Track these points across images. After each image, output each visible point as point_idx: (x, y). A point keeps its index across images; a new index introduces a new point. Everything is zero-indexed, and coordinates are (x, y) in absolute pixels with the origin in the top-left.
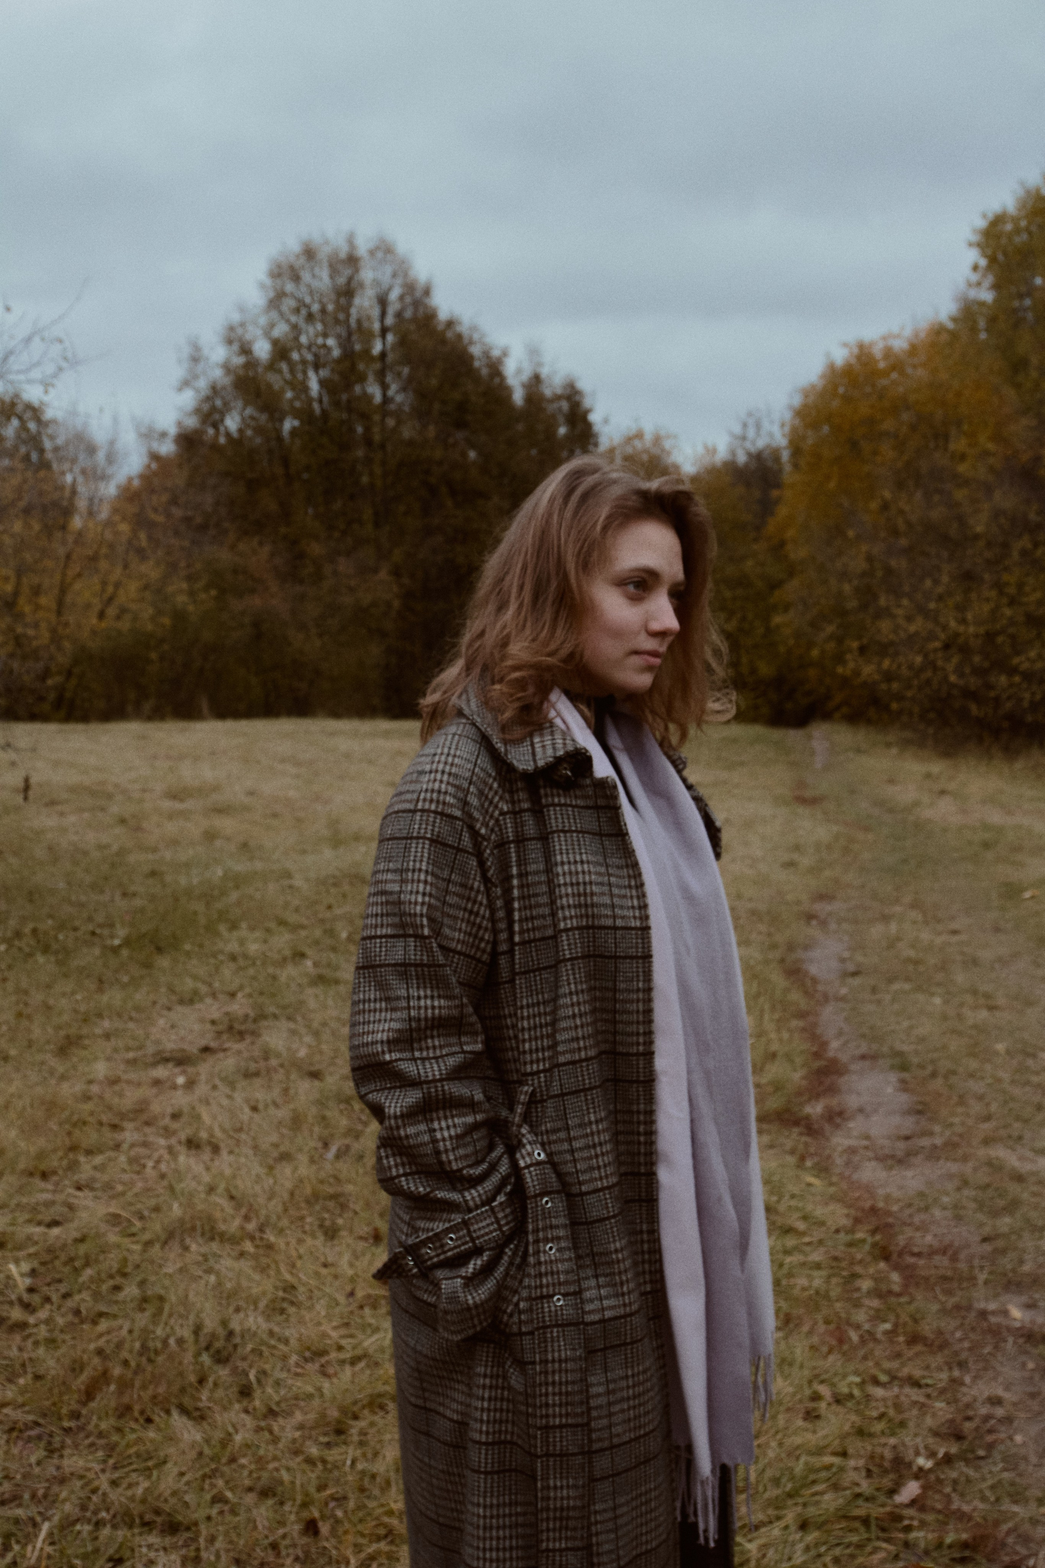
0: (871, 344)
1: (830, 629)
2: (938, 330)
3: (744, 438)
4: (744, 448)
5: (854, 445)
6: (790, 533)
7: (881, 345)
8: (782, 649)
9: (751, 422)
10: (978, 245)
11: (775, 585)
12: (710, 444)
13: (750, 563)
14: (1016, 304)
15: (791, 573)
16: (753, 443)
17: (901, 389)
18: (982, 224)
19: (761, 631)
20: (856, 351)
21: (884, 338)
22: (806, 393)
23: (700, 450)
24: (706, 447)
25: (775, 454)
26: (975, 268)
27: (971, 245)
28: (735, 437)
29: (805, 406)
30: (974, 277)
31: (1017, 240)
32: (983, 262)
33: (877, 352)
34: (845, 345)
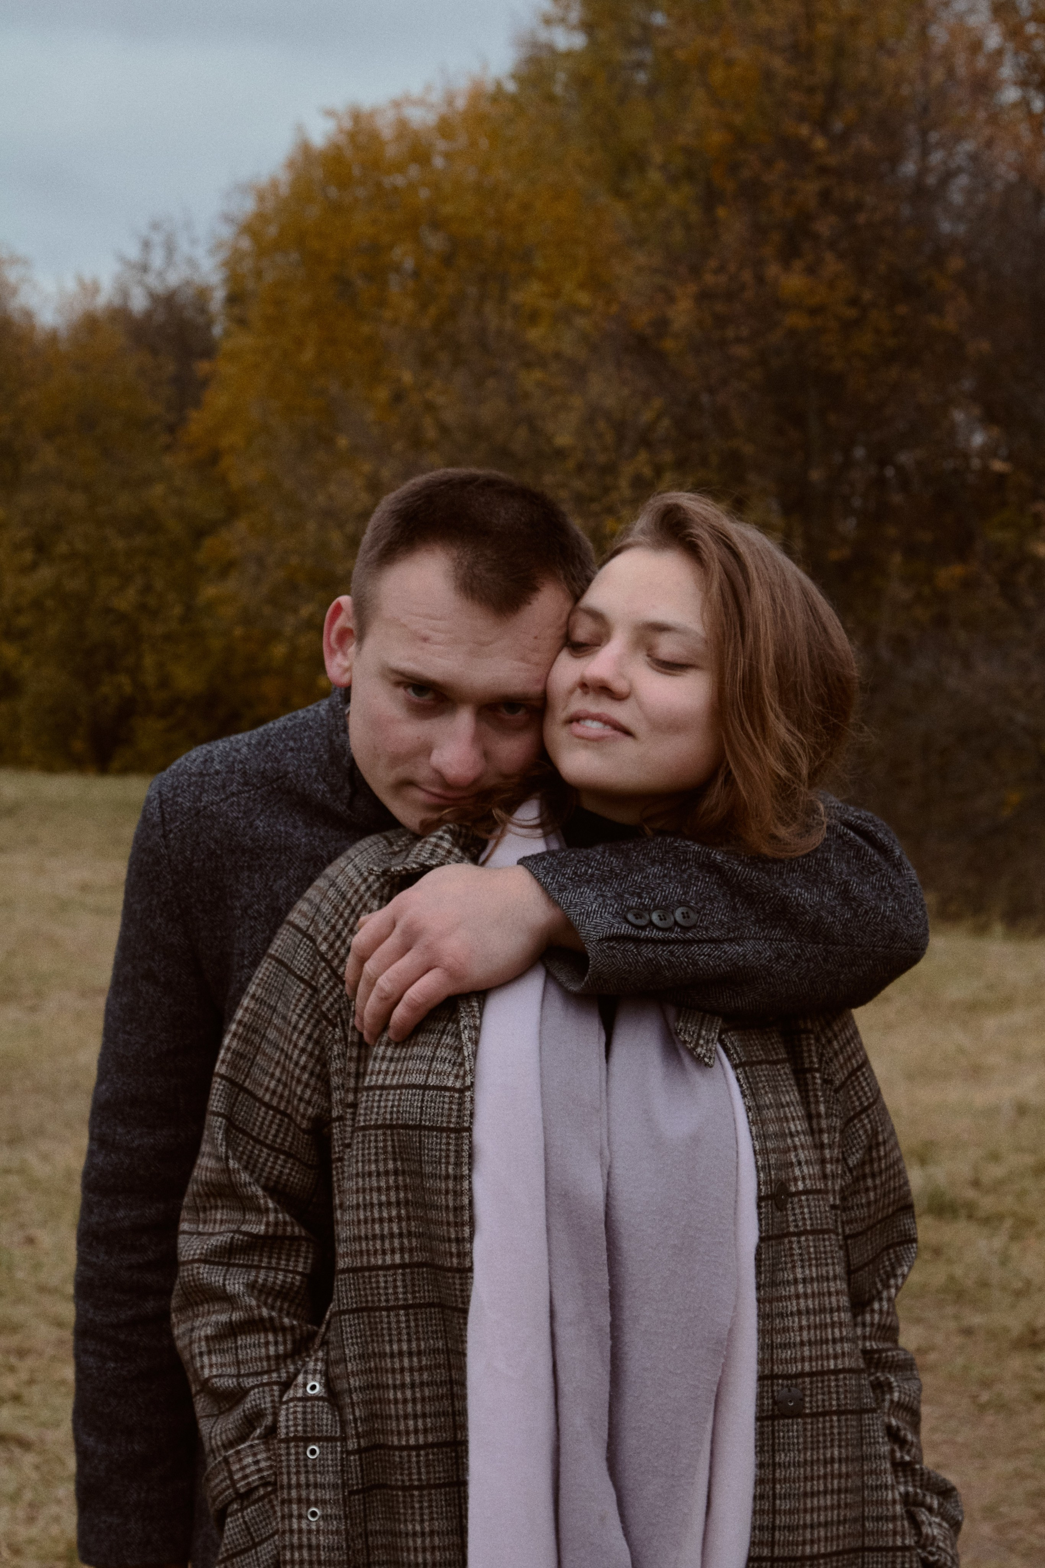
2: (494, 95)
3: (144, 268)
4: (144, 286)
5: (343, 287)
6: (230, 439)
7: (389, 116)
8: (216, 643)
9: (157, 238)
11: (203, 530)
12: (88, 277)
13: (158, 490)
14: (622, 56)
16: (160, 274)
17: (423, 195)
19: (178, 611)
20: (348, 124)
21: (397, 104)
23: (71, 285)
24: (80, 282)
25: (199, 298)
28: (129, 264)
29: (261, 217)
33: (385, 127)
34: (330, 113)
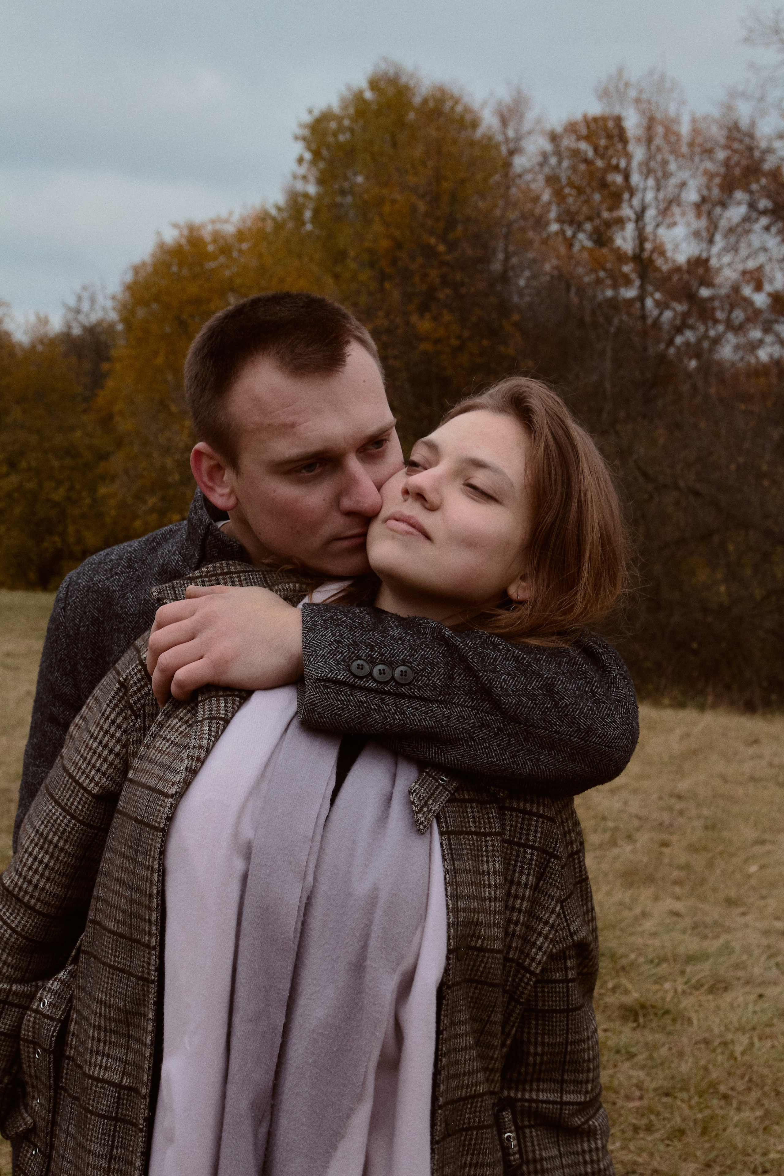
0: (202, 226)
1: (152, 501)
2: (263, 217)
3: (78, 311)
4: (79, 322)
5: (182, 324)
6: (118, 406)
7: (210, 228)
8: (108, 520)
9: (86, 295)
10: (304, 139)
11: (103, 456)
12: (42, 315)
13: (78, 434)
14: (339, 199)
15: (119, 443)
16: (87, 315)
17: (227, 273)
18: (307, 119)
19: (88, 501)
20: (186, 232)
21: (213, 222)
22: (136, 270)
23: (32, 319)
24: (38, 316)
25: (110, 329)
26: (300, 160)
27: (296, 138)
28: (69, 309)
29: (135, 282)
30: (302, 170)
31: (342, 138)
32: (308, 156)
33: (206, 234)
34: (176, 226)
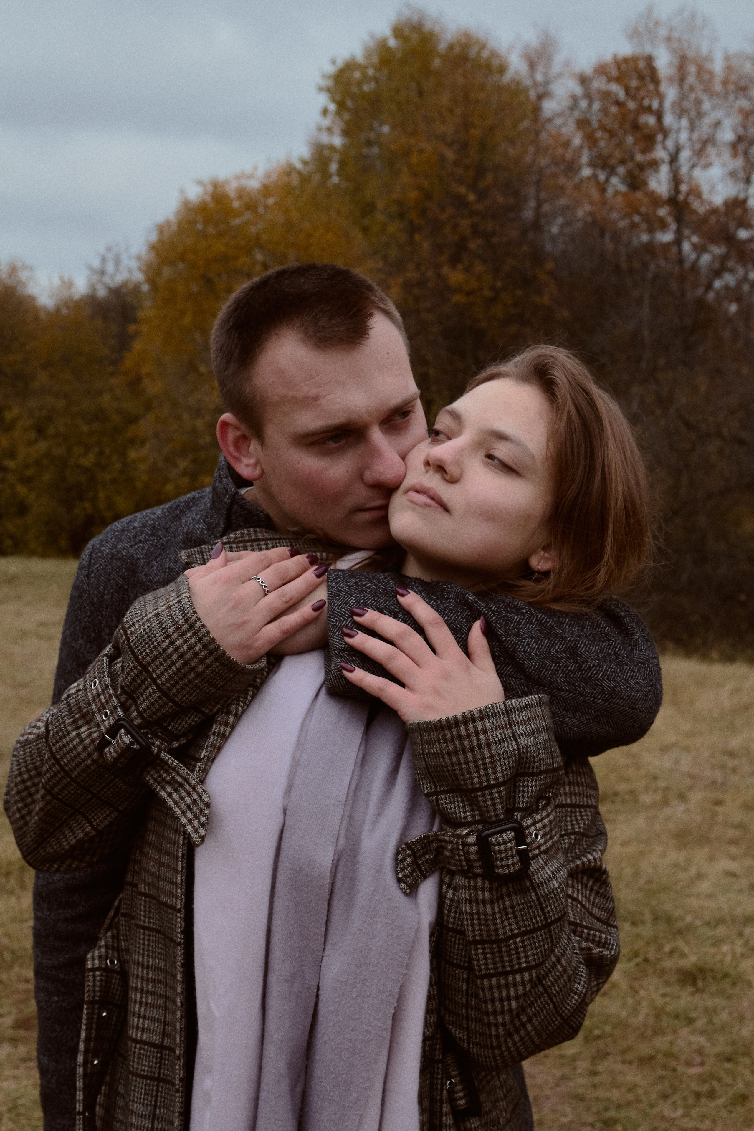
0: (226, 182)
1: (183, 464)
2: (289, 171)
3: (103, 273)
4: (104, 284)
5: (208, 282)
6: (146, 369)
7: (234, 184)
8: (139, 485)
9: (110, 256)
10: (328, 90)
11: (132, 420)
12: (66, 277)
13: (106, 398)
14: (365, 151)
15: (148, 406)
16: (112, 276)
17: (253, 229)
18: (331, 69)
19: (118, 466)
20: (210, 189)
21: (237, 178)
22: (161, 229)
23: (57, 282)
24: (62, 279)
25: (136, 290)
26: (325, 112)
27: (320, 89)
28: (93, 271)
29: (161, 242)
30: (327, 122)
31: (366, 88)
32: (332, 107)
33: (231, 189)
34: (200, 183)
